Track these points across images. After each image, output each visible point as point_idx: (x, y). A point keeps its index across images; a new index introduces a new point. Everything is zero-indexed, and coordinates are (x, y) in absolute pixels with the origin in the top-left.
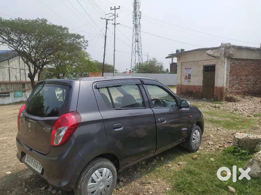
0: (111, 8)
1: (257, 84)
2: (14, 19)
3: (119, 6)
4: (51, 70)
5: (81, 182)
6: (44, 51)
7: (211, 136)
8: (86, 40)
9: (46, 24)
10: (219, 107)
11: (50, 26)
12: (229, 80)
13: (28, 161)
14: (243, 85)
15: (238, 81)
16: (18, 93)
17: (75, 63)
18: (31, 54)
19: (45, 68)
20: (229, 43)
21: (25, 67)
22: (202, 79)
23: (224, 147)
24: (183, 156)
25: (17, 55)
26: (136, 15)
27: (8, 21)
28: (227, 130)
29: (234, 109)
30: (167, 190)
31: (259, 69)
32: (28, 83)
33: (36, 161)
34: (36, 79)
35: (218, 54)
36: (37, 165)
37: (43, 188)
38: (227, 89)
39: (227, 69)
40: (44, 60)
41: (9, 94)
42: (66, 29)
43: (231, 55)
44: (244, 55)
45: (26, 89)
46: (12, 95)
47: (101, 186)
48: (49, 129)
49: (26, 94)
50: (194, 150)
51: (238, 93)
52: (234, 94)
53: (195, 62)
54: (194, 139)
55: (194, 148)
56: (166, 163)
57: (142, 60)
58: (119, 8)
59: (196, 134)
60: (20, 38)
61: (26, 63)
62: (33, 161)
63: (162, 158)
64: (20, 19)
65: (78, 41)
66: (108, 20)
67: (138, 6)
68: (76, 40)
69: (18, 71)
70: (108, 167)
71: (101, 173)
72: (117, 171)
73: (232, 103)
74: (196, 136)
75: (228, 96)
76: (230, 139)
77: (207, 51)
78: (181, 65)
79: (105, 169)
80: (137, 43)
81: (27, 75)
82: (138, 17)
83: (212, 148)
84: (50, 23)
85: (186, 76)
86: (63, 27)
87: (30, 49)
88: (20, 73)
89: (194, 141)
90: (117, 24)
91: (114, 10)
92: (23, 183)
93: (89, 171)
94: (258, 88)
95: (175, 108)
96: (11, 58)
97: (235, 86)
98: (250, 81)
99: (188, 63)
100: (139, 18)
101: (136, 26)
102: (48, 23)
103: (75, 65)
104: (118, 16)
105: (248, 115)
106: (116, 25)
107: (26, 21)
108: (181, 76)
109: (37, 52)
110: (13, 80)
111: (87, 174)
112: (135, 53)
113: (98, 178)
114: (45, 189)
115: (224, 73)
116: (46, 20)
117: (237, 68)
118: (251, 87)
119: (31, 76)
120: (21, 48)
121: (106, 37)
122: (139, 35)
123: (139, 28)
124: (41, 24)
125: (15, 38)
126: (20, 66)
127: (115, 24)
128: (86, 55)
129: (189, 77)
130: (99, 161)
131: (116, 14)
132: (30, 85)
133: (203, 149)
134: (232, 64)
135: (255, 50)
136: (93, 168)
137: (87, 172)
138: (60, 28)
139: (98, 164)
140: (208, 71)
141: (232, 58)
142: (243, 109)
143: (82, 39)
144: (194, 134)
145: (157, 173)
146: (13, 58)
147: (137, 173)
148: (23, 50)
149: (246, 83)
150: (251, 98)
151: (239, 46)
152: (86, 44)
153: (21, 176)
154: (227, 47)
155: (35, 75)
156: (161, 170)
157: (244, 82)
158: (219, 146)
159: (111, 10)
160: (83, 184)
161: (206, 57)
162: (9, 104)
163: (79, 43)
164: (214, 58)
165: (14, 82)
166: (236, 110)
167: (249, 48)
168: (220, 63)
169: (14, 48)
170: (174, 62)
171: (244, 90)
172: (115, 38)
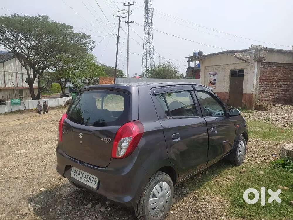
0: (124, 4)
1: (288, 91)
2: (10, 16)
3: (134, 2)
4: (51, 74)
5: (143, 197)
6: (44, 53)
7: (253, 147)
8: (93, 41)
9: (47, 22)
10: (250, 117)
11: (52, 23)
12: (259, 86)
13: (76, 176)
14: (274, 92)
15: (268, 88)
16: (16, 101)
17: (79, 66)
18: (30, 56)
19: (46, 72)
20: (260, 46)
21: (22, 71)
22: (228, 85)
23: (269, 159)
24: (229, 170)
25: (13, 57)
26: (148, 12)
27: (3, 17)
28: (267, 141)
29: (266, 118)
30: (226, 206)
31: (290, 74)
32: (26, 89)
33: (88, 176)
34: (35, 85)
35: (248, 57)
36: (90, 179)
37: (89, 206)
38: (256, 96)
39: (257, 74)
40: (44, 63)
41: (5, 102)
42: (70, 27)
43: (262, 58)
44: (275, 59)
45: (23, 96)
46: (8, 102)
47: (161, 202)
48: (108, 140)
49: (24, 102)
50: (240, 163)
51: (268, 101)
52: (264, 101)
53: (221, 66)
54: (240, 151)
55: (239, 161)
56: (213, 178)
57: (154, 63)
58: (134, 5)
59: (242, 145)
60: (17, 38)
61: (25, 66)
62: (84, 175)
63: (207, 173)
64: (16, 15)
65: (83, 41)
66: (121, 18)
67: (150, 2)
68: (81, 40)
69: (14, 75)
70: (166, 181)
71: (161, 187)
72: (174, 185)
73: (263, 112)
74: (242, 148)
75: (258, 104)
76: (274, 151)
77: (235, 54)
78: (205, 69)
79: (164, 183)
80: (148, 44)
81: (25, 80)
82: (149, 15)
83: (258, 161)
84: (52, 20)
85: (210, 82)
86: (67, 26)
87: (28, 51)
88: (17, 77)
89: (240, 153)
90: (132, 22)
91: (128, 6)
92: (64, 200)
93: (150, 185)
94: (289, 95)
95: (223, 117)
96: (6, 61)
97: (265, 93)
98: (281, 87)
99: (213, 67)
100: (151, 16)
101: (147, 25)
102: (49, 20)
103: (78, 69)
104: (132, 14)
105: (283, 125)
106: (130, 24)
107: (24, 18)
108: (205, 81)
109: (36, 55)
110: (9, 85)
111: (149, 188)
112: (146, 55)
113: (159, 193)
114: (92, 207)
115: (254, 79)
116: (47, 17)
117: (267, 73)
118: (281, 94)
119: (30, 81)
120: (19, 50)
121: (118, 37)
122: (151, 35)
123: (151, 27)
124: (42, 22)
125: (10, 38)
126: (16, 70)
127: (128, 23)
128: (91, 57)
129: (213, 83)
130: (159, 175)
131: (130, 11)
132: (28, 92)
133: (247, 162)
134: (263, 69)
135: (288, 53)
136: (154, 182)
137: (149, 186)
138: (64, 26)
139: (158, 178)
140: (235, 76)
141: (264, 62)
142: (276, 118)
143: (88, 40)
144: (240, 146)
145: (208, 188)
146: (8, 60)
147: (185, 188)
148: (21, 51)
149: (277, 89)
150: (282, 106)
151: (271, 48)
152: (93, 45)
153: (58, 193)
154: (258, 50)
155: (34, 80)
156: (210, 184)
157: (274, 88)
158: (265, 159)
159: (124, 6)
160: (146, 199)
161: (234, 61)
162: (6, 114)
163: (84, 44)
164: (244, 62)
165: (10, 88)
166: (268, 119)
167: (281, 51)
168: (249, 67)
169: (10, 50)
170: (191, 66)
171: (274, 98)
172: (128, 38)
